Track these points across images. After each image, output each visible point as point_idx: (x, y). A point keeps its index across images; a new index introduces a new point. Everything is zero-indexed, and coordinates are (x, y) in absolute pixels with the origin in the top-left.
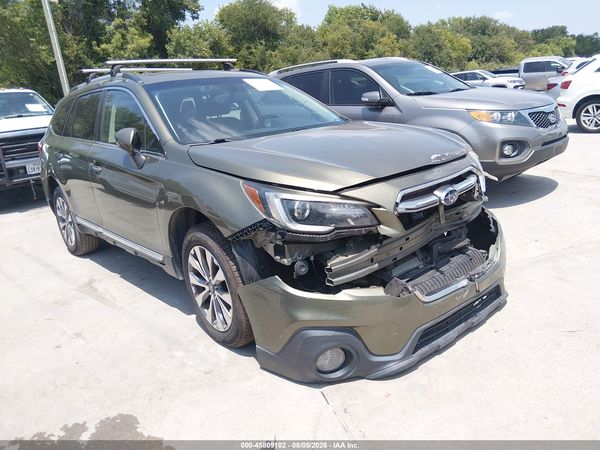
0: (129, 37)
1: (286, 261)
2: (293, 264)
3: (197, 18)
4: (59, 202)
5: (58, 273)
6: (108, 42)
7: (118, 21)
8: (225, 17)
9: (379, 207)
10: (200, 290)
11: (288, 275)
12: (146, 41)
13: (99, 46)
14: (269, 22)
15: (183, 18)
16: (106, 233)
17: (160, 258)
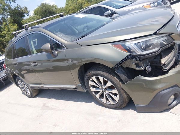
0: (10, 27)
1: (142, 68)
2: (145, 68)
3: (29, 15)
4: (19, 82)
5: (30, 106)
6: (4, 31)
7: (4, 23)
8: (37, 12)
9: (173, 34)
10: (97, 92)
11: (144, 73)
12: (16, 27)
13: (1, 33)
14: (50, 9)
15: (24, 16)
16: (45, 86)
17: (75, 87)
